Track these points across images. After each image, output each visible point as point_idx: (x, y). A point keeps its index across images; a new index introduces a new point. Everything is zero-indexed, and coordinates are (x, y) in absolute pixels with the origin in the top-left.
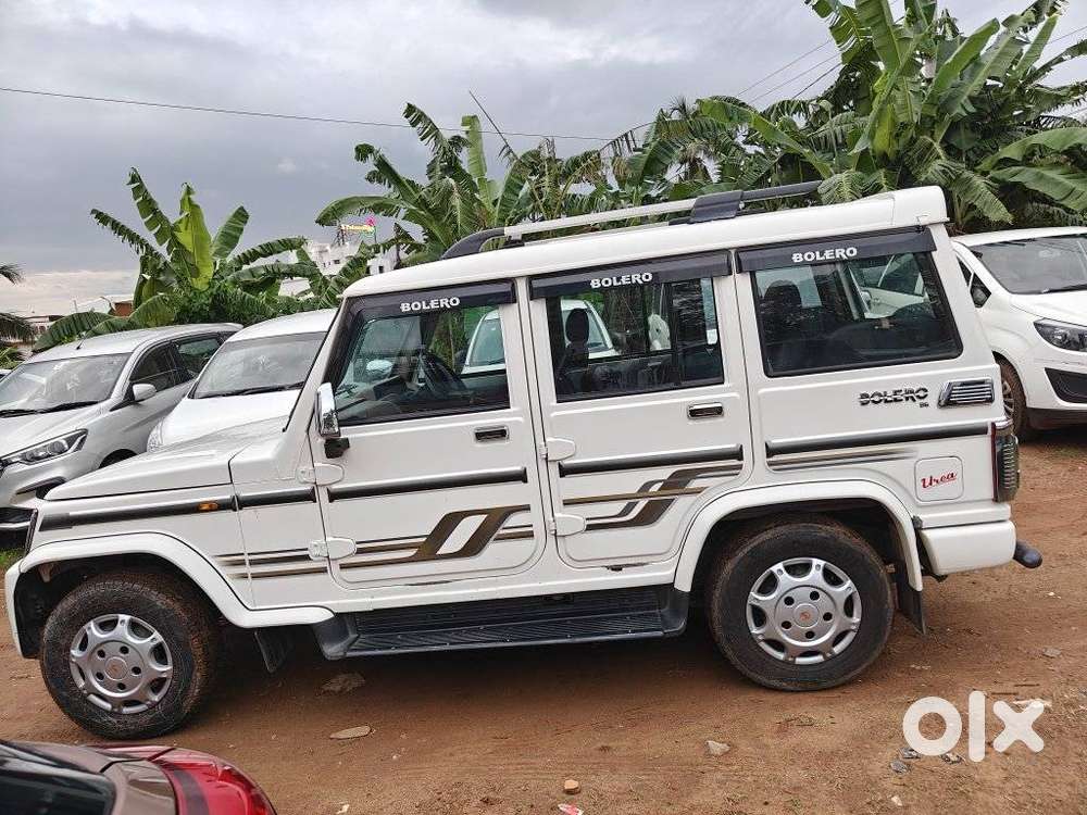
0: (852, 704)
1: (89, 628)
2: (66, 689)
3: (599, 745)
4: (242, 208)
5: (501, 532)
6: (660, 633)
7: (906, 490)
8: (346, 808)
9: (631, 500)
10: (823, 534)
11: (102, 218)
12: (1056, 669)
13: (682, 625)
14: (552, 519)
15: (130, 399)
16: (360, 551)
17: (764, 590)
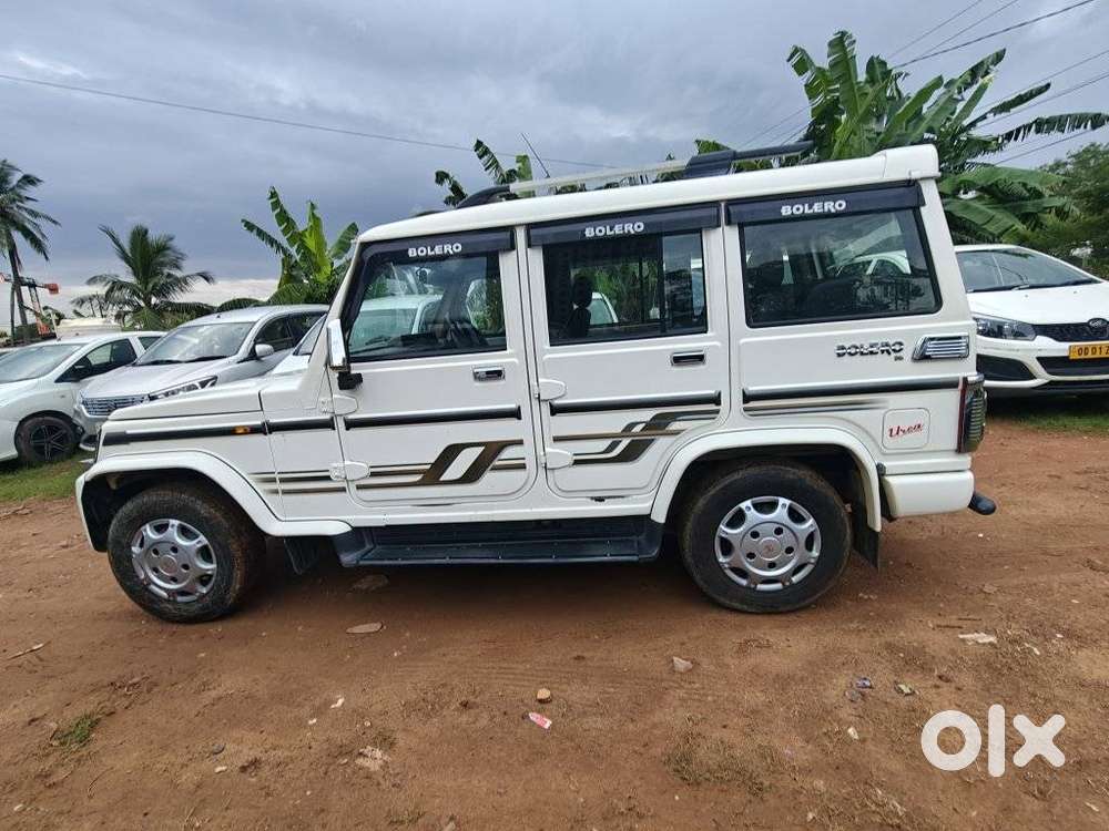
0: (806, 629)
1: (145, 530)
2: (129, 580)
3: (575, 654)
4: (354, 224)
5: (497, 463)
6: (635, 558)
7: (874, 440)
8: (340, 702)
9: (615, 439)
10: (791, 476)
11: (250, 226)
12: (996, 605)
13: (655, 552)
14: (542, 453)
15: (253, 356)
16: (373, 475)
17: (733, 524)
